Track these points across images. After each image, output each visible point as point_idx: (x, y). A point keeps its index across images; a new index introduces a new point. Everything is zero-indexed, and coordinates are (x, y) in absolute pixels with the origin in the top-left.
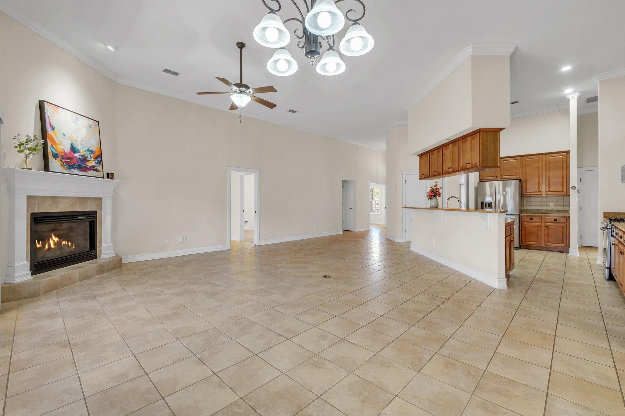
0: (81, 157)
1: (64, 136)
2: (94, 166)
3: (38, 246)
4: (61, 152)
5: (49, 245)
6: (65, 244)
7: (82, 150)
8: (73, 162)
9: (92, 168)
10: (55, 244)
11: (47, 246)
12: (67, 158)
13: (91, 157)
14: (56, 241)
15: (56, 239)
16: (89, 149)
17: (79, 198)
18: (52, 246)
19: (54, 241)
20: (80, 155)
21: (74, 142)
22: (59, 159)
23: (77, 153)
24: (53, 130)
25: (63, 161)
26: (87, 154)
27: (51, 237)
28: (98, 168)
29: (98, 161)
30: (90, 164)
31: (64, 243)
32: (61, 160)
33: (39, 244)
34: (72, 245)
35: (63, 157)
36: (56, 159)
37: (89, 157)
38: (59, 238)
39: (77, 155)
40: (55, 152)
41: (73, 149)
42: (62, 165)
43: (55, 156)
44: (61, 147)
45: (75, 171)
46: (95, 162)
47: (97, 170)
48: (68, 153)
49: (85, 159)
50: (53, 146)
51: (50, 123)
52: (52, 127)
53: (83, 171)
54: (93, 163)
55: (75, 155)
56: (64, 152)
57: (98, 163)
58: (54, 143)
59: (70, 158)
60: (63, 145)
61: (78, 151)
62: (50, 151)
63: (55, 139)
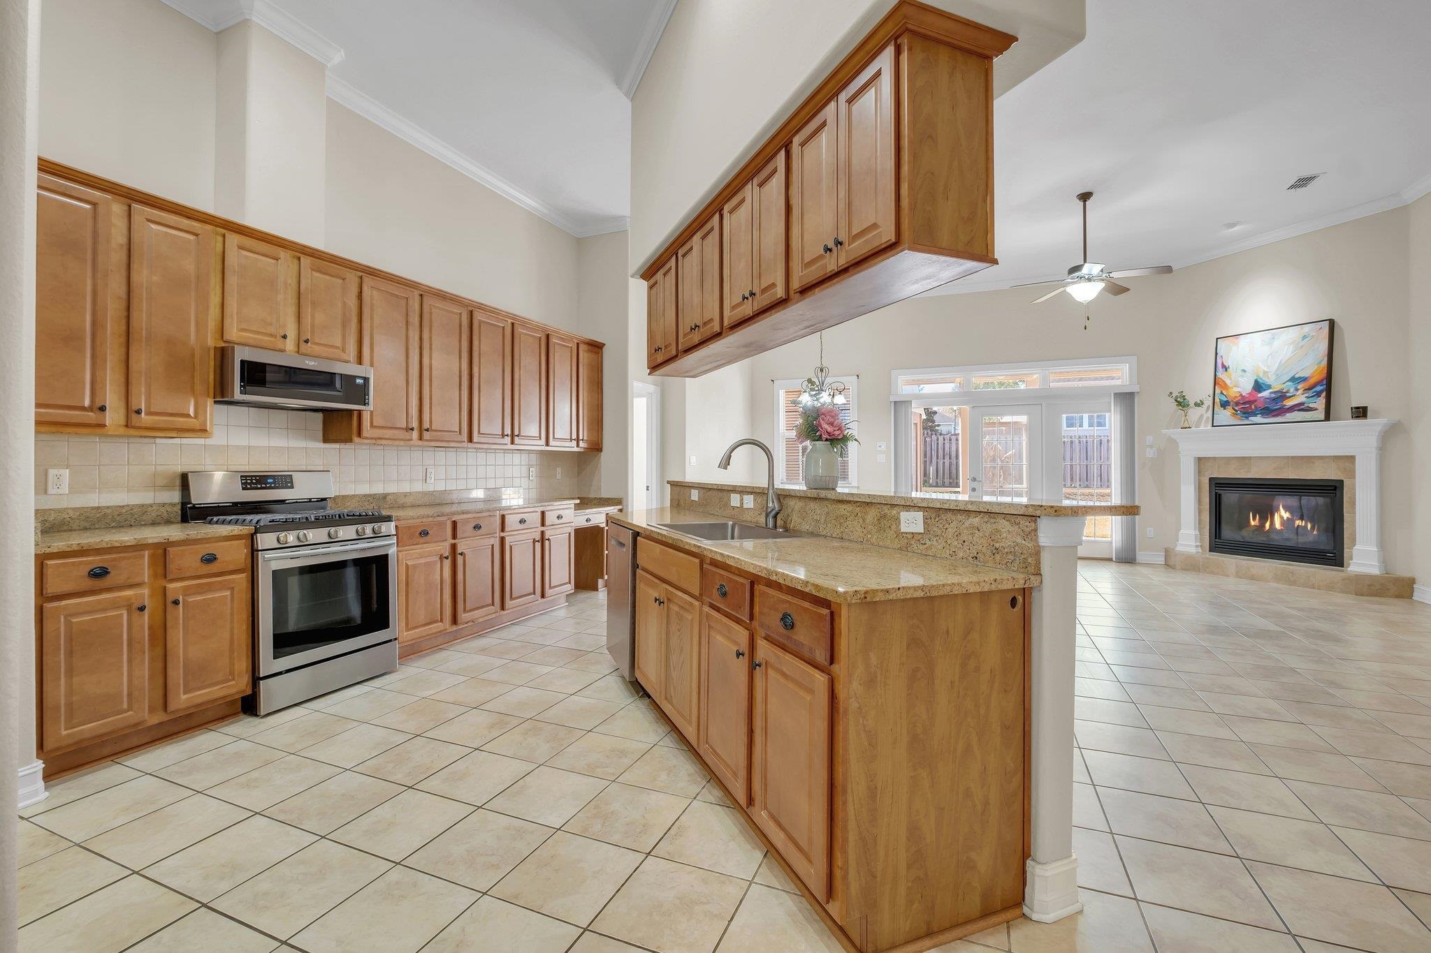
0: (1273, 395)
1: (1243, 374)
2: (1302, 404)
3: (1253, 523)
4: (1236, 397)
5: (1273, 523)
6: (1301, 526)
7: (1277, 383)
8: (1255, 406)
9: (1300, 407)
10: (1283, 522)
11: (1267, 525)
12: (1244, 403)
13: (1296, 390)
14: (1285, 518)
15: (1286, 515)
16: (1294, 376)
17: (1293, 458)
18: (1278, 525)
19: (1282, 517)
20: (1271, 393)
21: (1261, 375)
22: (1230, 408)
23: (1265, 390)
24: (1226, 371)
25: (1237, 408)
26: (1290, 387)
27: (1278, 510)
28: (1311, 405)
29: (1314, 392)
30: (1289, 403)
31: (1298, 522)
32: (1233, 408)
33: (1254, 519)
34: (1313, 528)
35: (1237, 404)
36: (1225, 409)
37: (1292, 390)
38: (1291, 513)
39: (1265, 394)
40: (1225, 399)
41: (1258, 387)
42: (1235, 415)
43: (1224, 405)
44: (1236, 389)
45: (1258, 419)
46: (1307, 395)
47: (1308, 410)
48: (1247, 396)
49: (1282, 396)
50: (1222, 393)
51: (1223, 363)
52: (1225, 368)
53: (1274, 416)
54: (1300, 398)
55: (1260, 395)
56: (1241, 395)
57: (1313, 396)
58: (1225, 386)
59: (1250, 402)
60: (1241, 385)
61: (1269, 387)
62: (1217, 400)
63: (1228, 382)
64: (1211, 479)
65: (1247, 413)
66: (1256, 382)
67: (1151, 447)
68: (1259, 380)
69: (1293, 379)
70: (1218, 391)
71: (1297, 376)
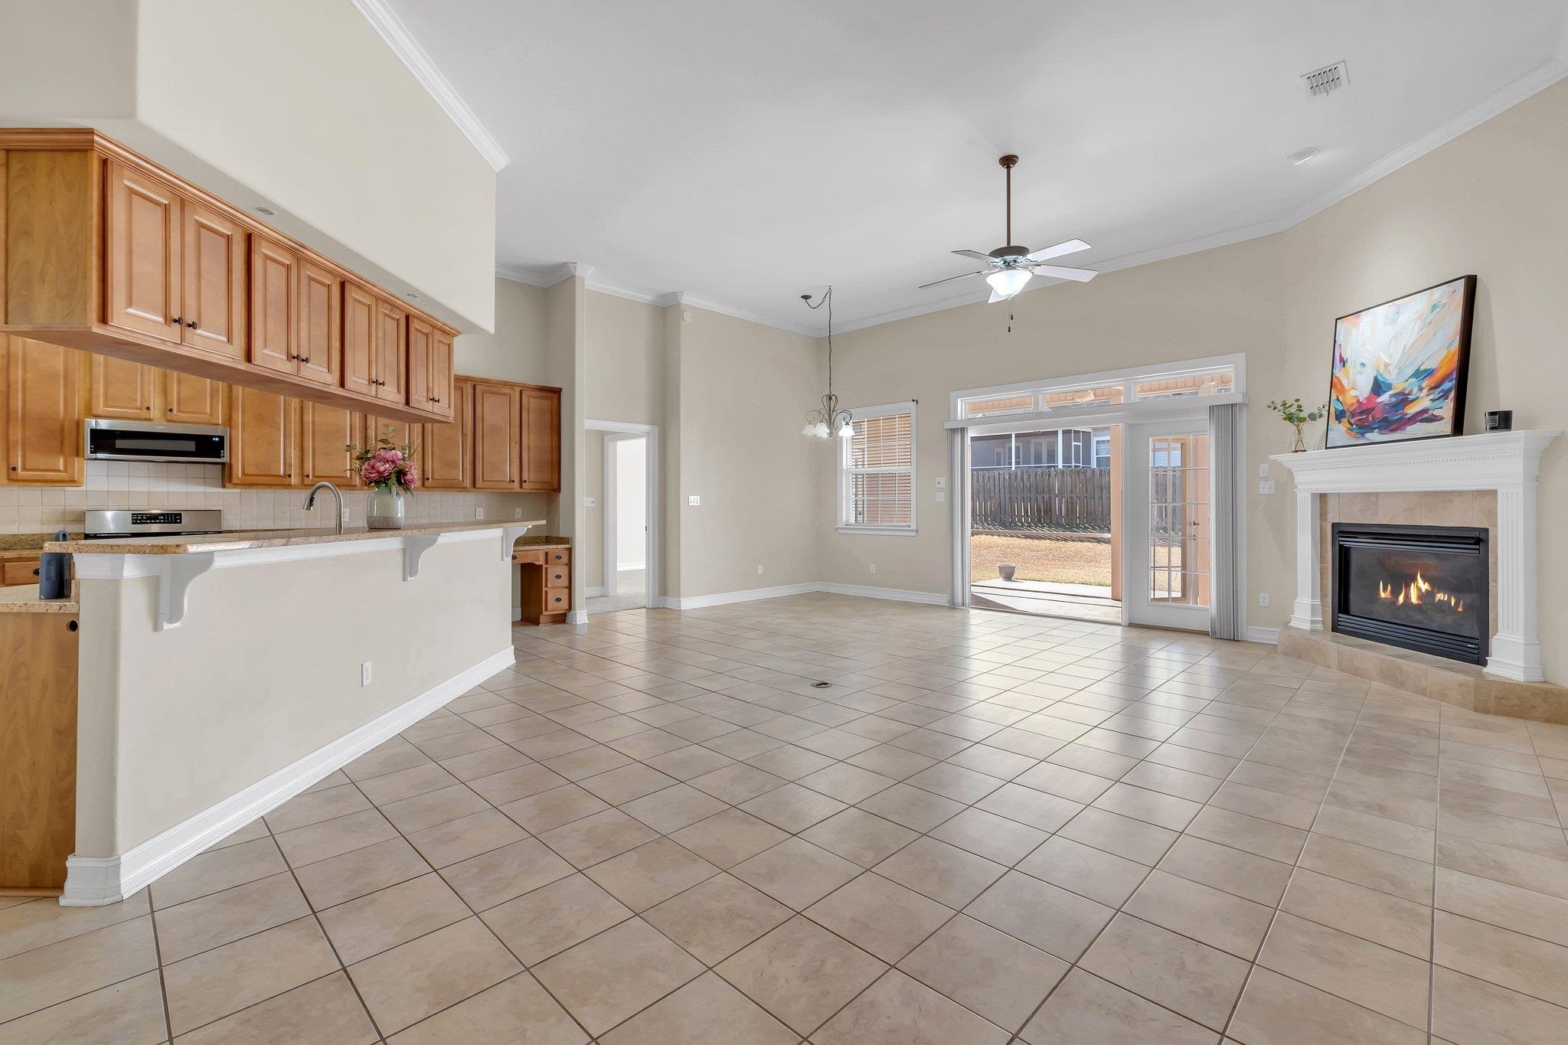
0: (1393, 400)
1: (1362, 369)
2: (1425, 411)
3: (1383, 595)
4: (1353, 404)
5: (1407, 597)
6: (1443, 601)
7: (1399, 381)
8: (1373, 417)
10: (1421, 596)
11: (1401, 599)
12: (1361, 413)
13: (1421, 389)
14: (1423, 590)
15: (1425, 587)
16: (1418, 369)
17: (1427, 494)
18: (1414, 599)
19: (1419, 589)
20: (1391, 396)
21: (1382, 370)
22: (1346, 420)
23: (1384, 392)
24: (1344, 366)
25: (1352, 421)
26: (1414, 386)
27: (1414, 579)
28: (1437, 413)
29: (1443, 391)
30: (1411, 410)
31: (1440, 596)
32: (1349, 421)
33: (1385, 590)
34: (1457, 603)
35: (1353, 414)
36: (1340, 422)
37: (1415, 390)
38: (1431, 585)
39: (1384, 398)
40: (1341, 408)
41: (1378, 387)
42: (1350, 430)
43: (1340, 415)
44: (1353, 393)
45: (1375, 436)
46: (1431, 397)
47: (1433, 419)
48: (1364, 402)
49: (1404, 400)
50: (1338, 399)
51: (1341, 356)
52: (1343, 362)
53: (1392, 431)
54: (1424, 403)
55: (1379, 400)
56: (1358, 400)
57: (1438, 399)
58: (1342, 390)
59: (1367, 411)
60: (1358, 386)
61: (1389, 387)
62: (1332, 410)
63: (1345, 382)
64: (1334, 525)
65: (1363, 428)
66: (1376, 380)
67: (1266, 479)
68: (1379, 377)
69: (1418, 374)
70: (1334, 397)
71: (1422, 368)
